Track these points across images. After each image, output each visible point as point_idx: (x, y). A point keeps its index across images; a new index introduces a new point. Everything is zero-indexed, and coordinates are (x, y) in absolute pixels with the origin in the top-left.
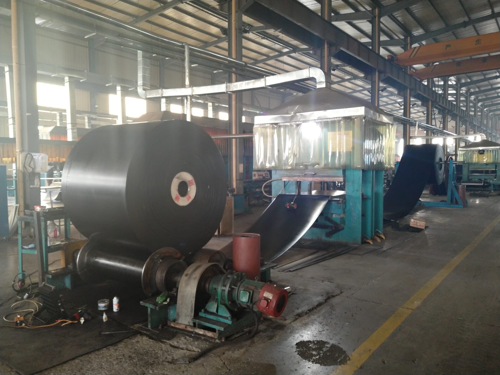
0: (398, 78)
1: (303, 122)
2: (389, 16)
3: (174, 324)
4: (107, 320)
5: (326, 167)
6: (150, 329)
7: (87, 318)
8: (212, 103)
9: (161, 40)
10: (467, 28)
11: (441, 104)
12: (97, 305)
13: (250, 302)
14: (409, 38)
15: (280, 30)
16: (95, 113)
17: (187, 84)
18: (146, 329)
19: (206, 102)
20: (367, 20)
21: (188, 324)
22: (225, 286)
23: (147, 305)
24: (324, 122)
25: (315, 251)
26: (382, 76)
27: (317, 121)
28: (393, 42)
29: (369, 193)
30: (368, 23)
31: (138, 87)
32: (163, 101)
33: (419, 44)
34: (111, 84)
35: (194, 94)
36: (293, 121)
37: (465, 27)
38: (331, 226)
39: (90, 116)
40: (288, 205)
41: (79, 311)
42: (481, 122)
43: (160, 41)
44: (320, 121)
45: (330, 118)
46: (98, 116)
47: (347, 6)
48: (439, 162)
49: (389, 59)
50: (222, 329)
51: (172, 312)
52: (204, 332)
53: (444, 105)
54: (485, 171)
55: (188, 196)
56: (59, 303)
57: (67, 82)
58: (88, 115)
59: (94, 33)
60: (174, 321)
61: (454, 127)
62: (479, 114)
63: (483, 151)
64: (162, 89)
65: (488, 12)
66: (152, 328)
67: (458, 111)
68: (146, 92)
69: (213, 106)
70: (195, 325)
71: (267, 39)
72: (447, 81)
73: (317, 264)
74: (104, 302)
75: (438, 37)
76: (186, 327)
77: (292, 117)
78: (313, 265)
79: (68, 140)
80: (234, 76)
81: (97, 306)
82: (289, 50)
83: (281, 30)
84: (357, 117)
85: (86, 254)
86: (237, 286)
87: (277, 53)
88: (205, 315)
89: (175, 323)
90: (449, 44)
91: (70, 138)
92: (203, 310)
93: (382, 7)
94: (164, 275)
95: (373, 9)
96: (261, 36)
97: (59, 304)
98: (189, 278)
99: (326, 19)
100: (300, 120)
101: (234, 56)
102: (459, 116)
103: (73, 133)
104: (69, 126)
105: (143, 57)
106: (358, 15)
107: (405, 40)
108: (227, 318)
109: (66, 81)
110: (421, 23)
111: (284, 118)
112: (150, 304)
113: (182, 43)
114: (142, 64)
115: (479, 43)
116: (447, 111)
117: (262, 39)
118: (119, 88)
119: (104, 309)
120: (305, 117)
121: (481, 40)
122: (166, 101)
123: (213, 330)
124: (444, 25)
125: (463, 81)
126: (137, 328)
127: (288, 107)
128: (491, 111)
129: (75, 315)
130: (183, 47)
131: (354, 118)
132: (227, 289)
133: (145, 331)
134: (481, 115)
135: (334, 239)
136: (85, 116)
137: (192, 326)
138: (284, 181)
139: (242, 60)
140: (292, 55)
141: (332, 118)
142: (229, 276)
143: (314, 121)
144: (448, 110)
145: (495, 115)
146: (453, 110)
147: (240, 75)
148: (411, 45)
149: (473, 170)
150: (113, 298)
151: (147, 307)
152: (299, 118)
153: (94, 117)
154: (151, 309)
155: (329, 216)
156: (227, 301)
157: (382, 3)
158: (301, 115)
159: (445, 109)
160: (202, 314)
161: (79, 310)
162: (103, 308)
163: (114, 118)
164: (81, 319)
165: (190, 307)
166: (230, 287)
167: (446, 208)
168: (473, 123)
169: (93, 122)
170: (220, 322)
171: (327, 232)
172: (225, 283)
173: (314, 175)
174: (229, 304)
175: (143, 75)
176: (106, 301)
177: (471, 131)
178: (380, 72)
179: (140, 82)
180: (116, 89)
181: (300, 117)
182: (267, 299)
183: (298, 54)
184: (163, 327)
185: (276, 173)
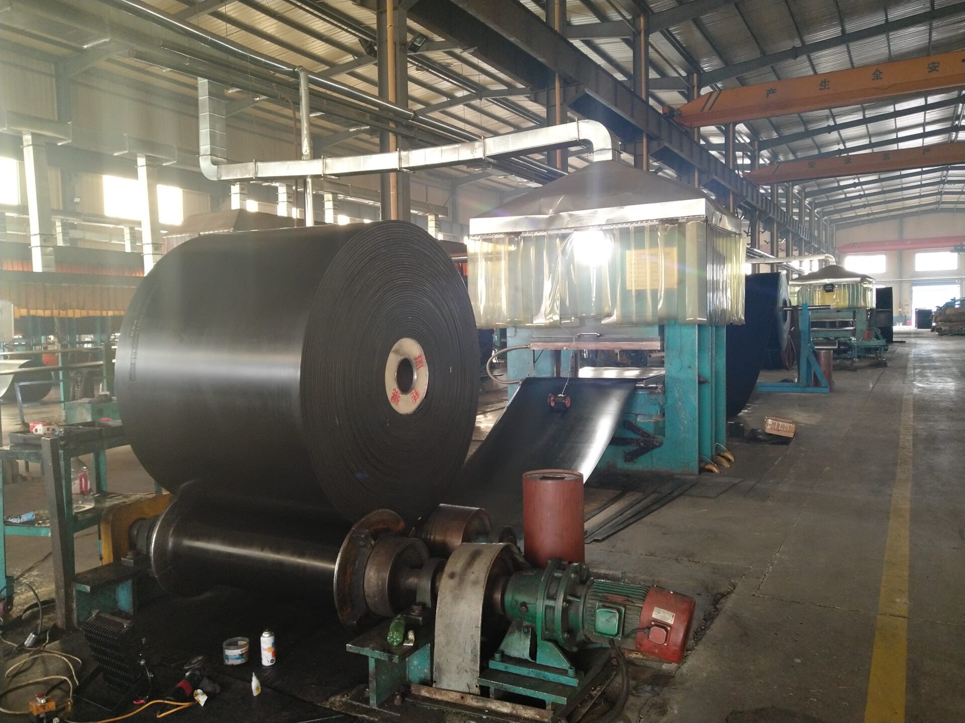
0: (682, 151)
1: (575, 230)
2: (660, 32)
3: (428, 692)
4: (260, 690)
5: (625, 323)
6: (375, 707)
7: (209, 689)
8: (333, 193)
9: (251, 58)
10: (798, 59)
11: (749, 199)
12: (221, 652)
13: (621, 635)
14: (695, 75)
15: (472, 50)
16: (77, 215)
17: (306, 153)
18: (364, 708)
19: (321, 192)
20: (622, 37)
21: (467, 690)
22: (553, 597)
23: (366, 651)
24: (620, 228)
25: (618, 492)
26: (655, 146)
27: (605, 228)
28: (667, 83)
29: (707, 373)
30: (624, 46)
31: (200, 157)
32: (235, 189)
33: (712, 87)
34: (126, 152)
35: (327, 172)
36: (553, 228)
37: (796, 57)
38: (637, 440)
39: (67, 220)
40: (554, 400)
41: (187, 674)
42: (811, 235)
43: (249, 60)
44: (612, 227)
45: (634, 222)
46: (84, 221)
47: (586, 9)
48: (783, 308)
49: (665, 114)
50: (563, 701)
51: (415, 663)
52: (513, 708)
53: (754, 203)
54: (840, 322)
55: (413, 391)
56: (141, 658)
57: (29, 145)
58: (62, 217)
59: (103, 37)
60: (428, 682)
61: (767, 243)
62: (807, 219)
63: (832, 285)
64: (256, 161)
65: (833, 32)
66: (381, 705)
67: (776, 213)
68: (218, 167)
69: (335, 200)
70: (484, 692)
71: (428, 71)
72: (757, 158)
73: (639, 522)
74: (235, 645)
75: (746, 75)
76: (462, 698)
77: (551, 220)
78: (634, 525)
79: (35, 270)
80: (392, 138)
81: (221, 657)
82: (469, 93)
83: (475, 50)
84: (689, 219)
85: (171, 532)
86: (579, 598)
87: (445, 99)
88: (506, 667)
89: (431, 688)
90: (773, 88)
91: (37, 266)
92: (497, 656)
93: (650, 14)
94: (386, 575)
95: (636, 16)
96: (417, 63)
97: (142, 662)
98: (461, 581)
99: (557, 28)
100: (569, 227)
101: (391, 97)
102: (778, 223)
103: (44, 254)
104: (35, 241)
105: (210, 94)
106: (606, 27)
107: (689, 78)
108: (564, 672)
109: (25, 144)
110: (718, 49)
111: (534, 222)
112: (374, 649)
113: (294, 67)
114: (207, 109)
115: (827, 87)
116: (757, 212)
117: (418, 70)
118: (141, 161)
119: (239, 662)
120: (579, 219)
121: (828, 82)
122: (242, 189)
123: (539, 704)
124: (759, 51)
125: (782, 158)
126: (340, 706)
127: (542, 199)
128: (825, 214)
129: (179, 685)
130: (295, 75)
131: (684, 221)
132: (559, 604)
133: (366, 714)
134: (810, 221)
135: (642, 464)
136: (57, 220)
137: (478, 695)
138: (534, 350)
139: (407, 106)
140: (474, 102)
141: (637, 222)
142: (556, 574)
143: (599, 228)
144: (760, 211)
145: (832, 221)
146: (768, 211)
147: (405, 137)
148: (699, 88)
149: (815, 320)
150: (260, 635)
151: (366, 658)
152: (566, 221)
153: (75, 221)
154: (377, 661)
155: (631, 419)
156: (560, 632)
157: (652, 6)
158: (571, 215)
159: (755, 209)
160: (495, 664)
161: (187, 671)
162: (237, 659)
163: (118, 225)
164: (197, 695)
165: (469, 650)
166: (565, 600)
167: (800, 394)
168: (799, 236)
169: (74, 234)
170: (549, 682)
171: (627, 451)
172: (552, 592)
173: (597, 338)
174: (563, 638)
175: (210, 131)
176: (240, 643)
177: (796, 250)
178: (650, 138)
179: (205, 146)
180: (135, 162)
181: (569, 219)
182: (662, 625)
183: (486, 101)
184: (403, 701)
185: (515, 335)
